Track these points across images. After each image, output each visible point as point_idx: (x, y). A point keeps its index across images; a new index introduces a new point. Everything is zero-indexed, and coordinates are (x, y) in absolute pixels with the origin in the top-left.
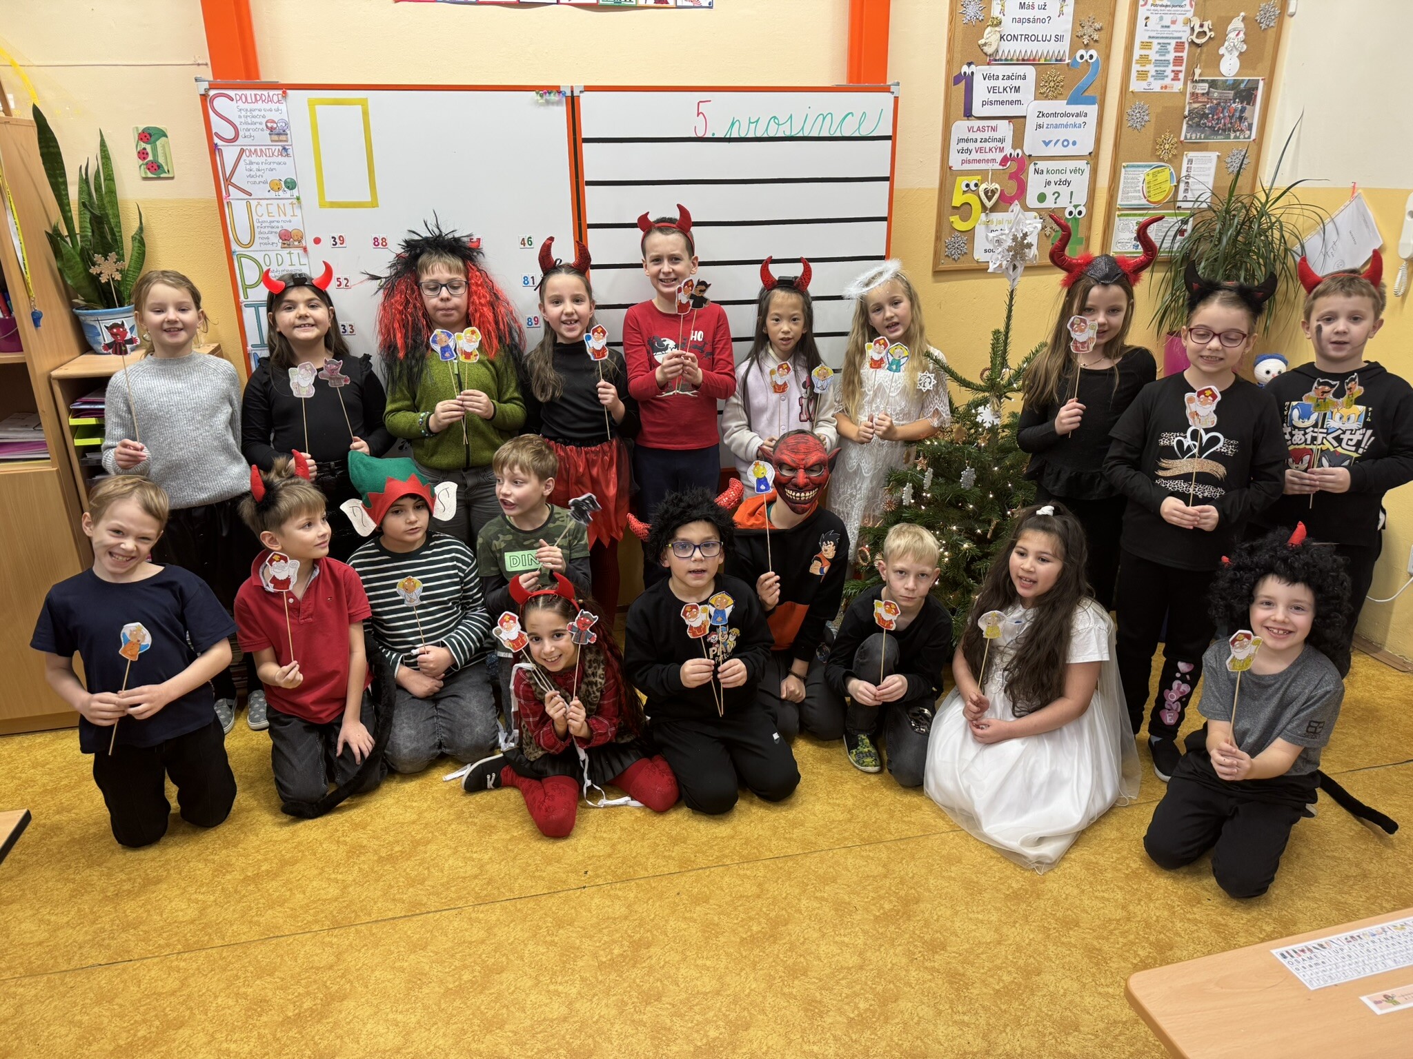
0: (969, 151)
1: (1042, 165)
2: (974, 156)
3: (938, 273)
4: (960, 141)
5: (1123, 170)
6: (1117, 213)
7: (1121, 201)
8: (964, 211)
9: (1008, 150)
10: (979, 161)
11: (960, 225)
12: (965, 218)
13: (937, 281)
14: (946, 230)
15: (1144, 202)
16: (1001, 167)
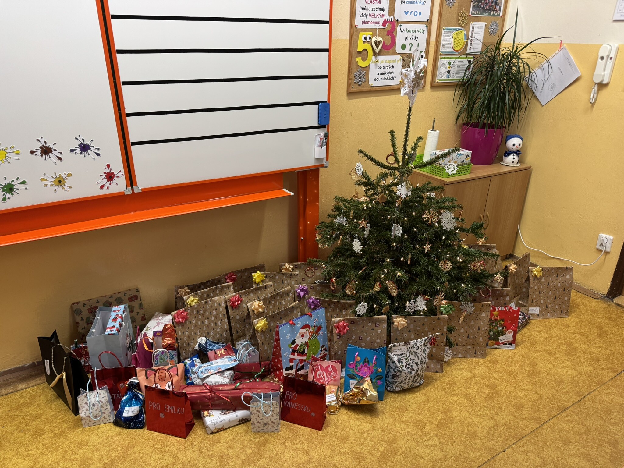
0: (365, 16)
1: (404, 27)
2: (369, 19)
3: (351, 94)
4: (361, 9)
5: (443, 31)
6: (440, 57)
7: (441, 50)
8: (363, 54)
9: (387, 17)
10: (371, 23)
11: (362, 64)
12: (364, 59)
13: (349, 99)
14: (354, 67)
15: (452, 50)
16: (383, 27)
